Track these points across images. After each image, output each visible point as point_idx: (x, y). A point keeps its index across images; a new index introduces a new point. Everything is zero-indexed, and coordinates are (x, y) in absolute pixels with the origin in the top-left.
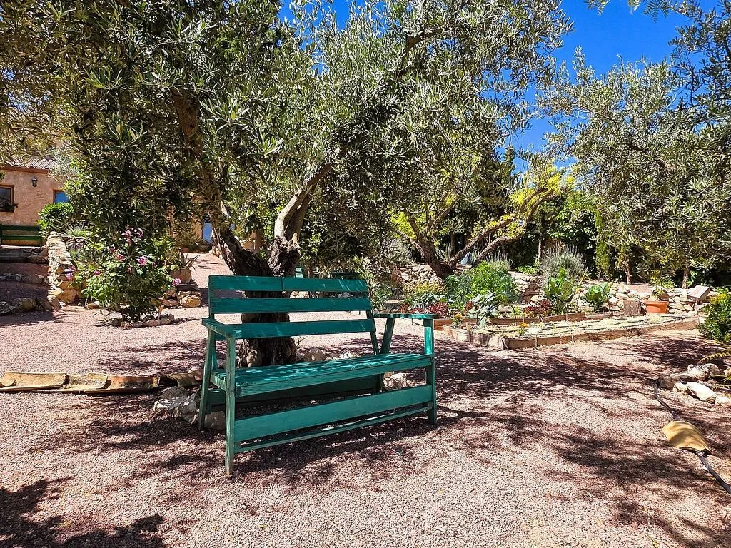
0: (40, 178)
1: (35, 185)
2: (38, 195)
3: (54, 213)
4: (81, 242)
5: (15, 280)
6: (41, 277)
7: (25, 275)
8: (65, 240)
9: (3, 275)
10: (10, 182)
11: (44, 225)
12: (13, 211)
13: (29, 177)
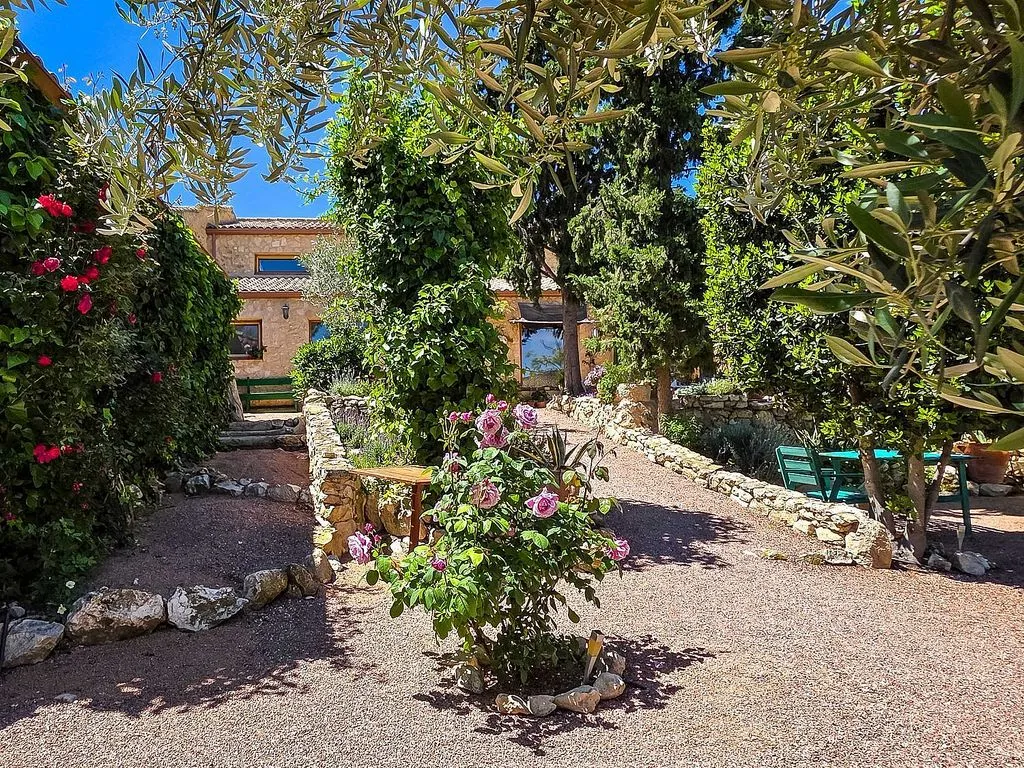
0: (292, 304)
1: (286, 317)
2: (291, 330)
3: (312, 357)
4: (352, 405)
5: (257, 495)
6: (296, 488)
7: (273, 485)
8: (329, 404)
9: (239, 484)
10: (256, 316)
11: (299, 378)
12: (261, 358)
13: (279, 305)
